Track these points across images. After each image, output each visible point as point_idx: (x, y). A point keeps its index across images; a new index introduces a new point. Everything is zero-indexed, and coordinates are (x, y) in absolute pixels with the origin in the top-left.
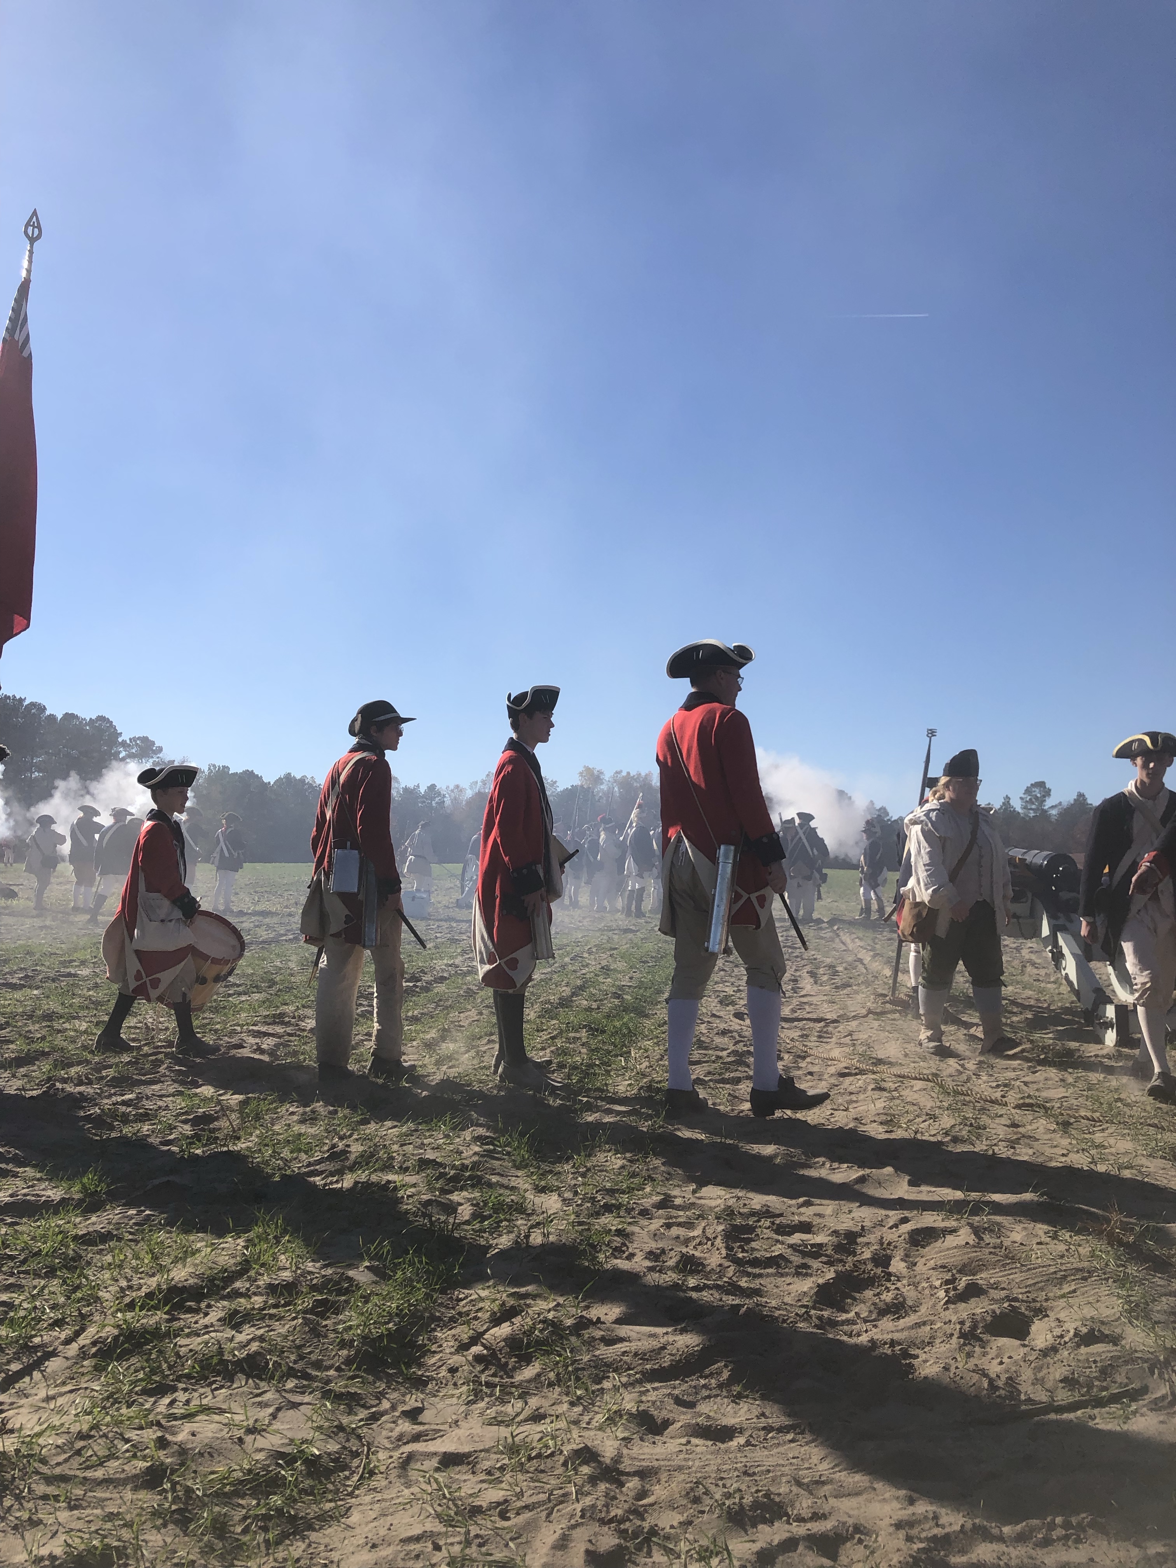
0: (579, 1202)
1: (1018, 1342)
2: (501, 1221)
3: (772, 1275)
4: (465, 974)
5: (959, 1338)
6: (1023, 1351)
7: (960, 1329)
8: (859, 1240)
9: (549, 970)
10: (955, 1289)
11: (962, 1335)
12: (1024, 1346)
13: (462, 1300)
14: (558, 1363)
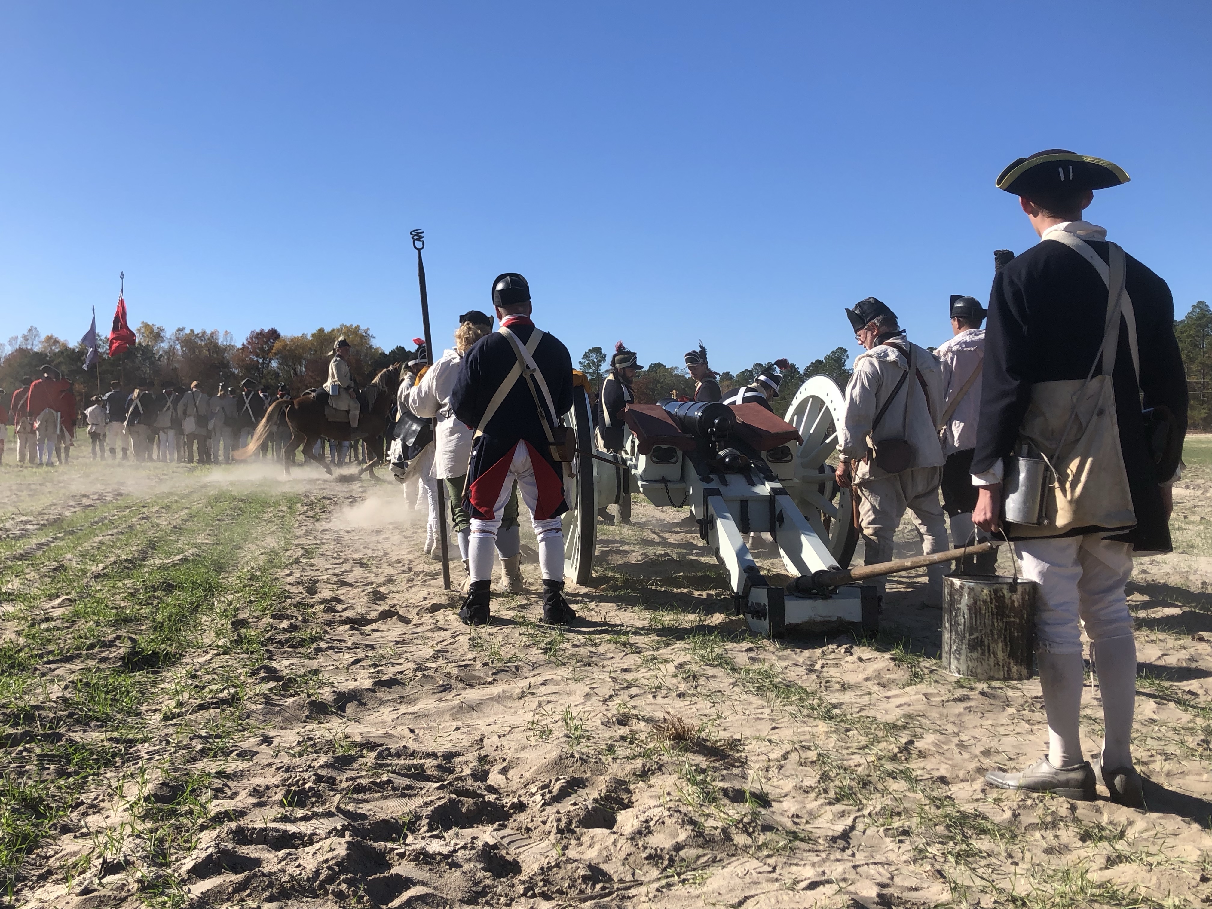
0: (173, 750)
1: (608, 831)
2: (86, 777)
3: (378, 799)
4: (17, 538)
5: (557, 833)
6: (613, 837)
7: (558, 826)
8: (457, 760)
9: (115, 531)
10: (550, 792)
11: (560, 831)
12: (614, 833)
13: (50, 857)
14: (166, 903)
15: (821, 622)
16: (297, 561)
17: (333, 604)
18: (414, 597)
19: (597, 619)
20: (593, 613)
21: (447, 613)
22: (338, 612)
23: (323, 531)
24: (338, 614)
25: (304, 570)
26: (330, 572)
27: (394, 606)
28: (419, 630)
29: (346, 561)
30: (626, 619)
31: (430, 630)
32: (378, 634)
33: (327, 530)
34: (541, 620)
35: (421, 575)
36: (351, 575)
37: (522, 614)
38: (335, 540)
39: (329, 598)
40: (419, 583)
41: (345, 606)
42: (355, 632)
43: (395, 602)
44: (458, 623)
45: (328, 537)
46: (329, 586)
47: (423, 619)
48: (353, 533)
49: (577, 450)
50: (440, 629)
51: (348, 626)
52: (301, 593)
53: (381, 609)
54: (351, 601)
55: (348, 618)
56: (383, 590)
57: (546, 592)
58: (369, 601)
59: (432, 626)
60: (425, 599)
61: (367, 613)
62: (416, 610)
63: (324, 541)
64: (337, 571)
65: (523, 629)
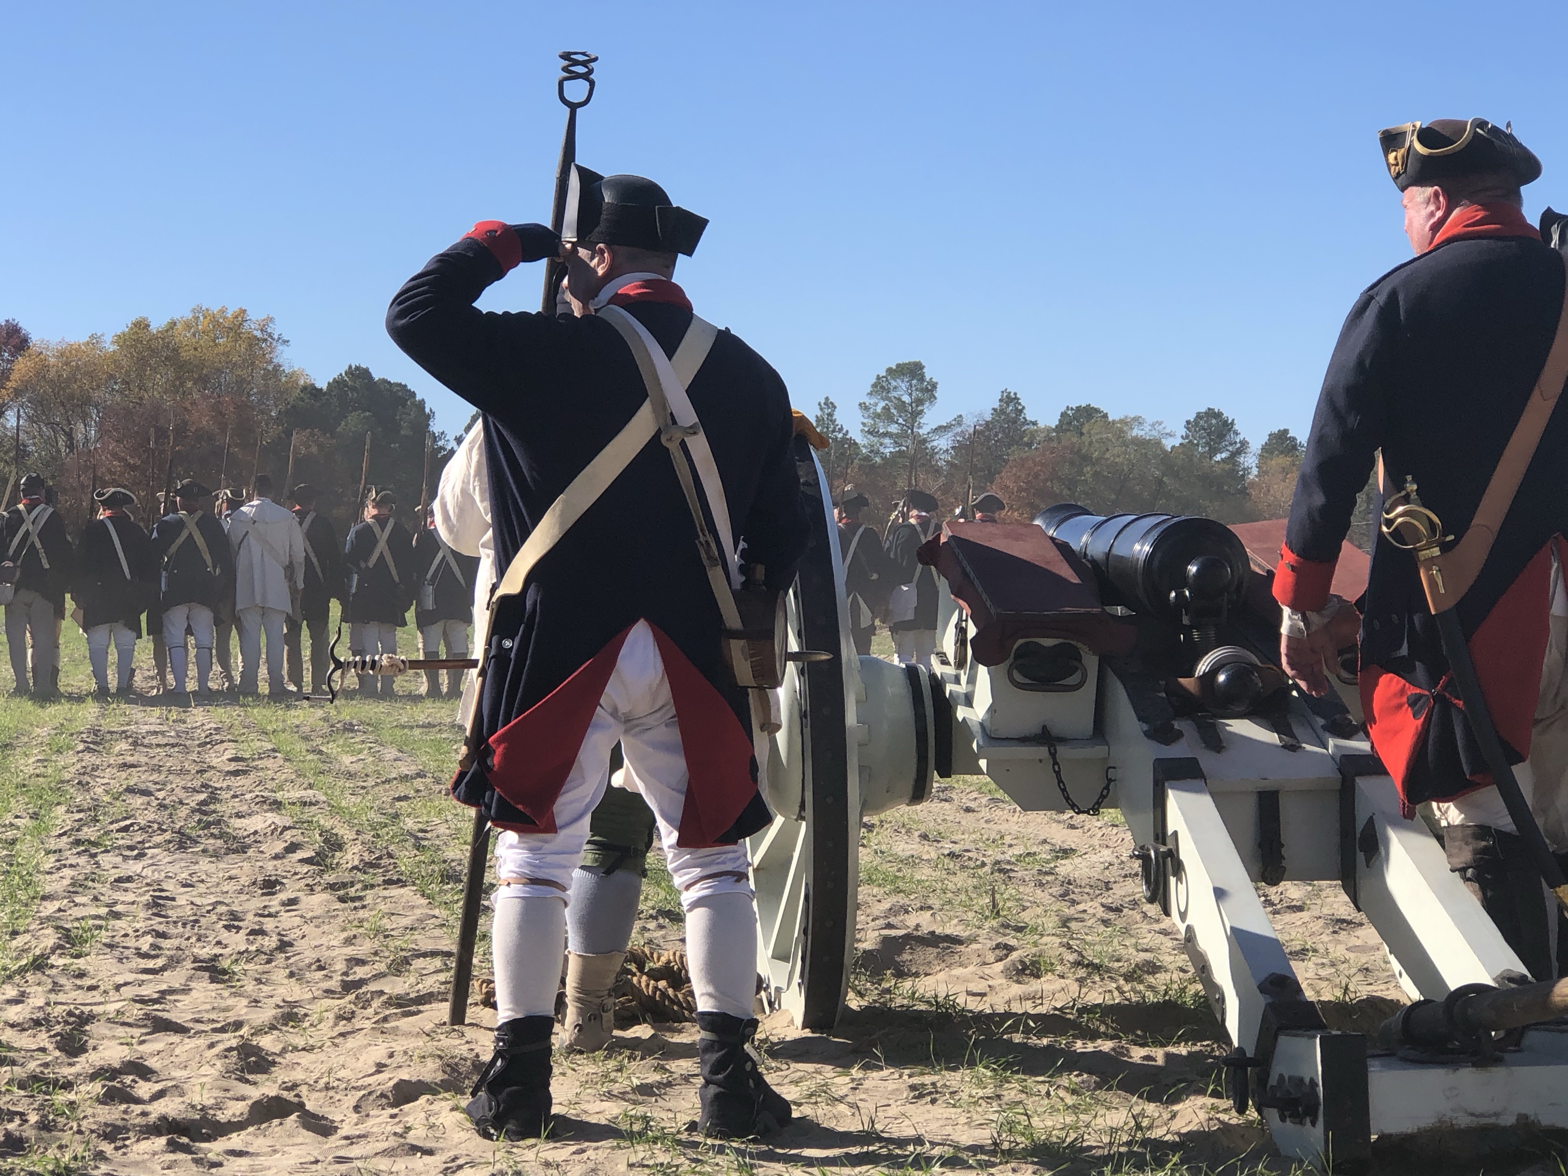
15: (1468, 1131)
16: (39, 964)
17: (128, 1079)
18: (351, 1062)
19: (851, 1125)
20: (842, 1108)
21: (436, 1107)
22: (138, 1101)
23: (119, 880)
24: (137, 1109)
25: (56, 987)
26: (128, 992)
27: (295, 1086)
28: (354, 1151)
29: (173, 963)
30: (934, 1126)
31: (385, 1153)
32: (244, 1161)
33: (129, 879)
34: (692, 1127)
35: (376, 1003)
36: (185, 1001)
37: (640, 1110)
38: (148, 906)
39: (117, 1065)
40: (368, 1024)
41: (158, 1087)
42: (181, 1156)
43: (298, 1075)
44: (464, 1135)
45: (130, 897)
46: (121, 1031)
47: (370, 1122)
48: (202, 888)
49: (793, 657)
50: (414, 1149)
51: (162, 1141)
52: (43, 1050)
53: (255, 1093)
54: (178, 1073)
55: (163, 1118)
56: (268, 1043)
57: (708, 1047)
58: (228, 1073)
59: (393, 1142)
60: (380, 1067)
61: (218, 1106)
62: (353, 1098)
63: (119, 908)
64: (149, 991)
65: (640, 1152)
